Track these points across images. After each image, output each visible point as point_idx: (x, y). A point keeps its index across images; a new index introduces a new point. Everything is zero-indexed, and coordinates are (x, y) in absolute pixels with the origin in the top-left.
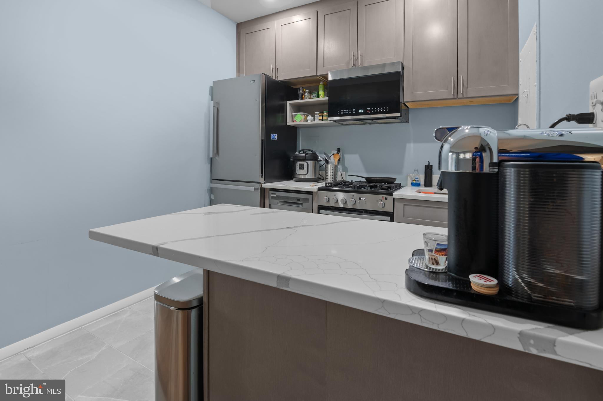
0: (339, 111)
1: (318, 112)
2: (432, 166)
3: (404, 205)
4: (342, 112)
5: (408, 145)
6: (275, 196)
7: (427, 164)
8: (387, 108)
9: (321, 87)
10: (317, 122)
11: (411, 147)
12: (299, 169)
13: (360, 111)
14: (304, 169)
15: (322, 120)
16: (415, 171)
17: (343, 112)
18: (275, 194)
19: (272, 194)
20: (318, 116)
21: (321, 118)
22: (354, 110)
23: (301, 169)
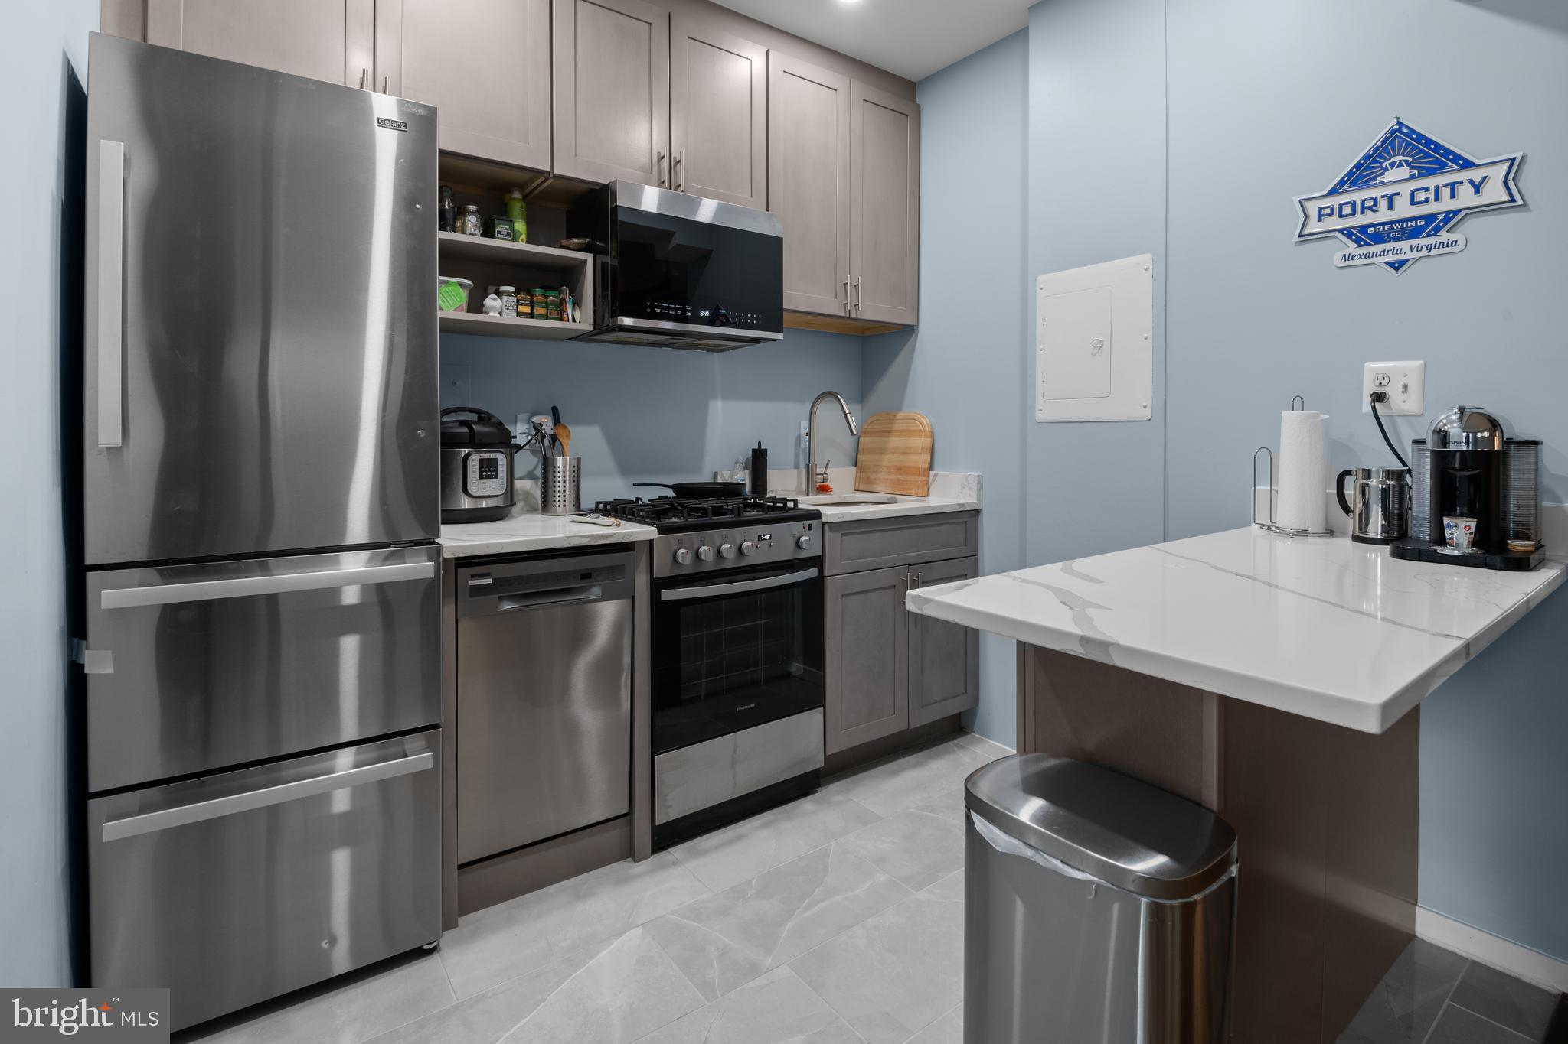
0: (649, 304)
1: (512, 289)
2: (766, 450)
3: (843, 535)
4: (658, 307)
5: (712, 404)
6: (489, 581)
7: (757, 447)
8: (760, 316)
9: (517, 208)
10: (510, 318)
11: (718, 408)
12: (481, 477)
13: (702, 313)
14: (496, 477)
15: (532, 315)
16: (736, 463)
17: (661, 307)
18: (486, 575)
19: (474, 577)
20: (515, 299)
21: (527, 309)
22: (689, 308)
23: (489, 477)
